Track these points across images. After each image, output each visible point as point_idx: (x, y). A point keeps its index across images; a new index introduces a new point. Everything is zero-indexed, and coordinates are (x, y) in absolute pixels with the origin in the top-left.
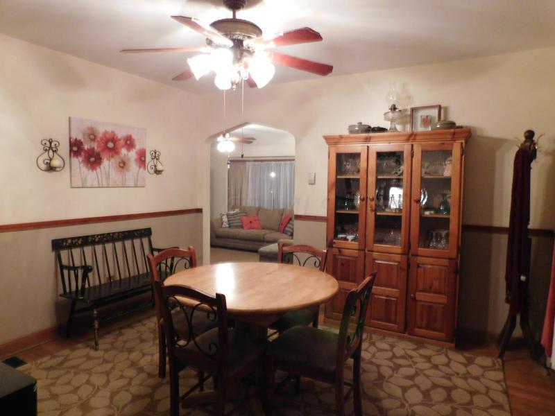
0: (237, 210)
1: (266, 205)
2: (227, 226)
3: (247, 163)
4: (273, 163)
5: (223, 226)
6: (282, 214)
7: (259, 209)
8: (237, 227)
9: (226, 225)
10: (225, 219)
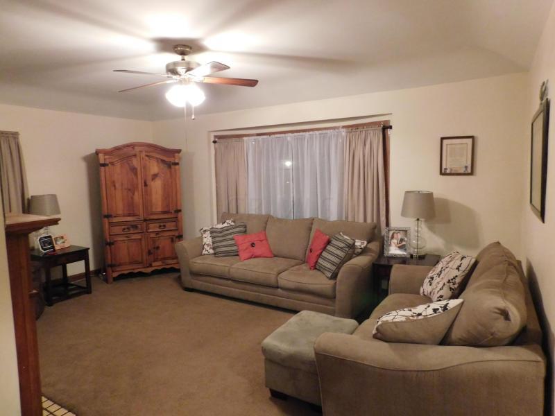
0: (229, 222)
1: (279, 214)
2: (211, 251)
3: (245, 138)
4: (289, 137)
5: (204, 252)
6: (310, 229)
7: (267, 220)
8: (228, 254)
9: (208, 250)
10: (207, 240)
